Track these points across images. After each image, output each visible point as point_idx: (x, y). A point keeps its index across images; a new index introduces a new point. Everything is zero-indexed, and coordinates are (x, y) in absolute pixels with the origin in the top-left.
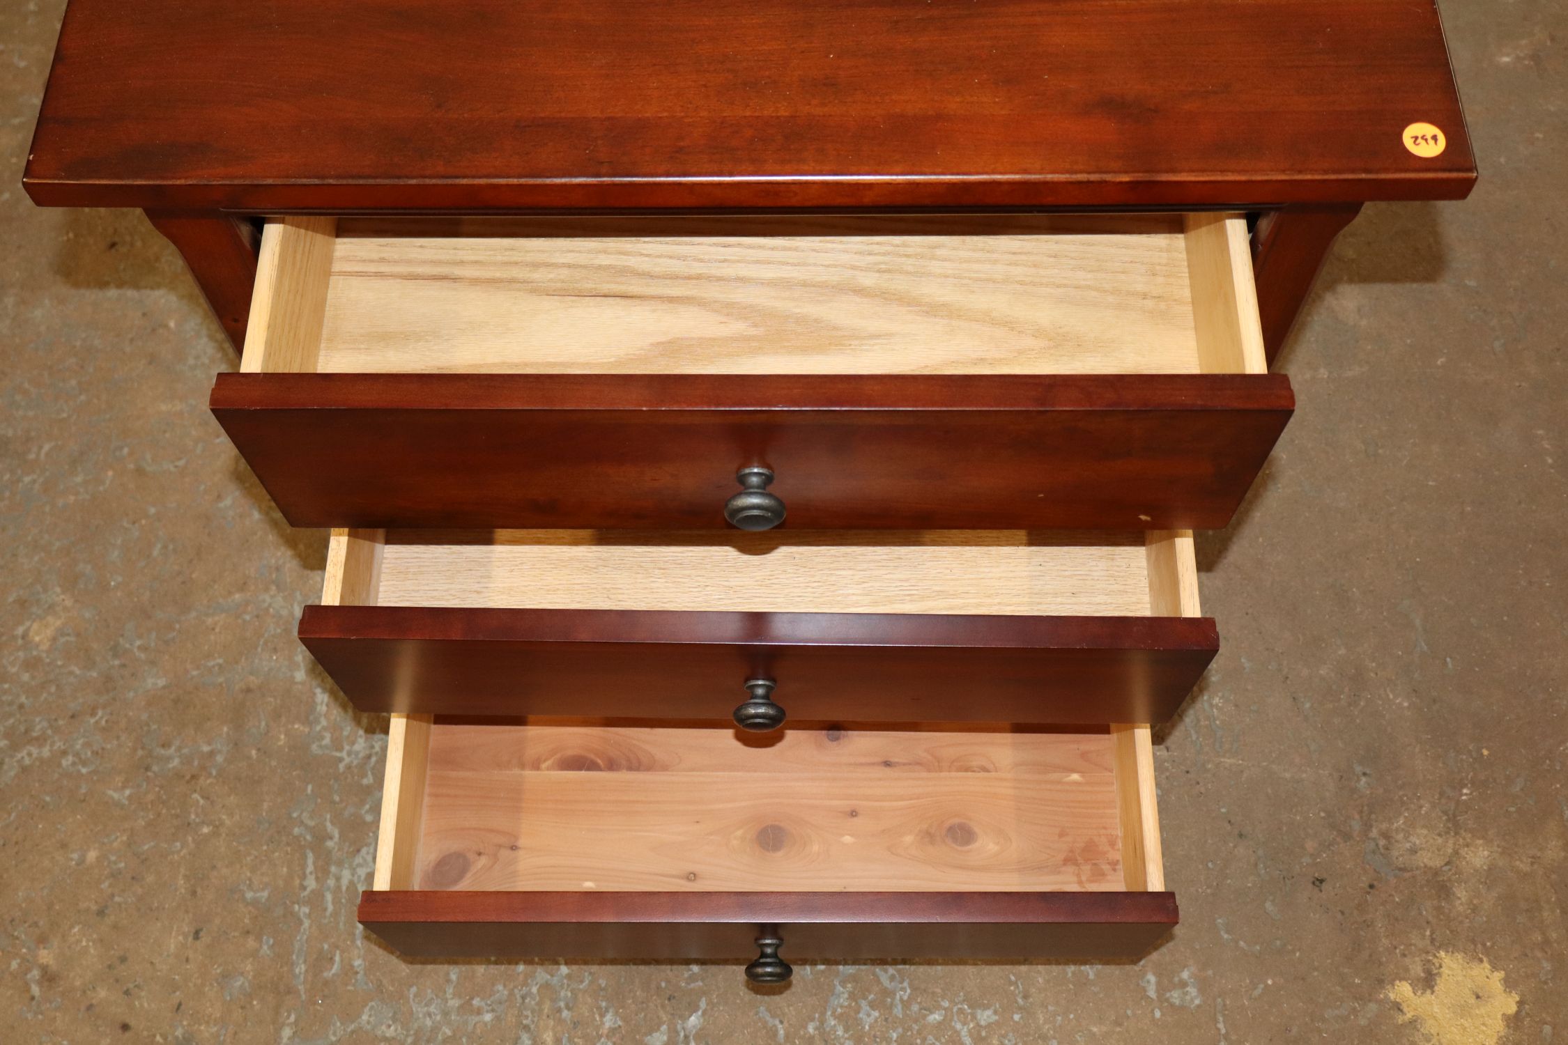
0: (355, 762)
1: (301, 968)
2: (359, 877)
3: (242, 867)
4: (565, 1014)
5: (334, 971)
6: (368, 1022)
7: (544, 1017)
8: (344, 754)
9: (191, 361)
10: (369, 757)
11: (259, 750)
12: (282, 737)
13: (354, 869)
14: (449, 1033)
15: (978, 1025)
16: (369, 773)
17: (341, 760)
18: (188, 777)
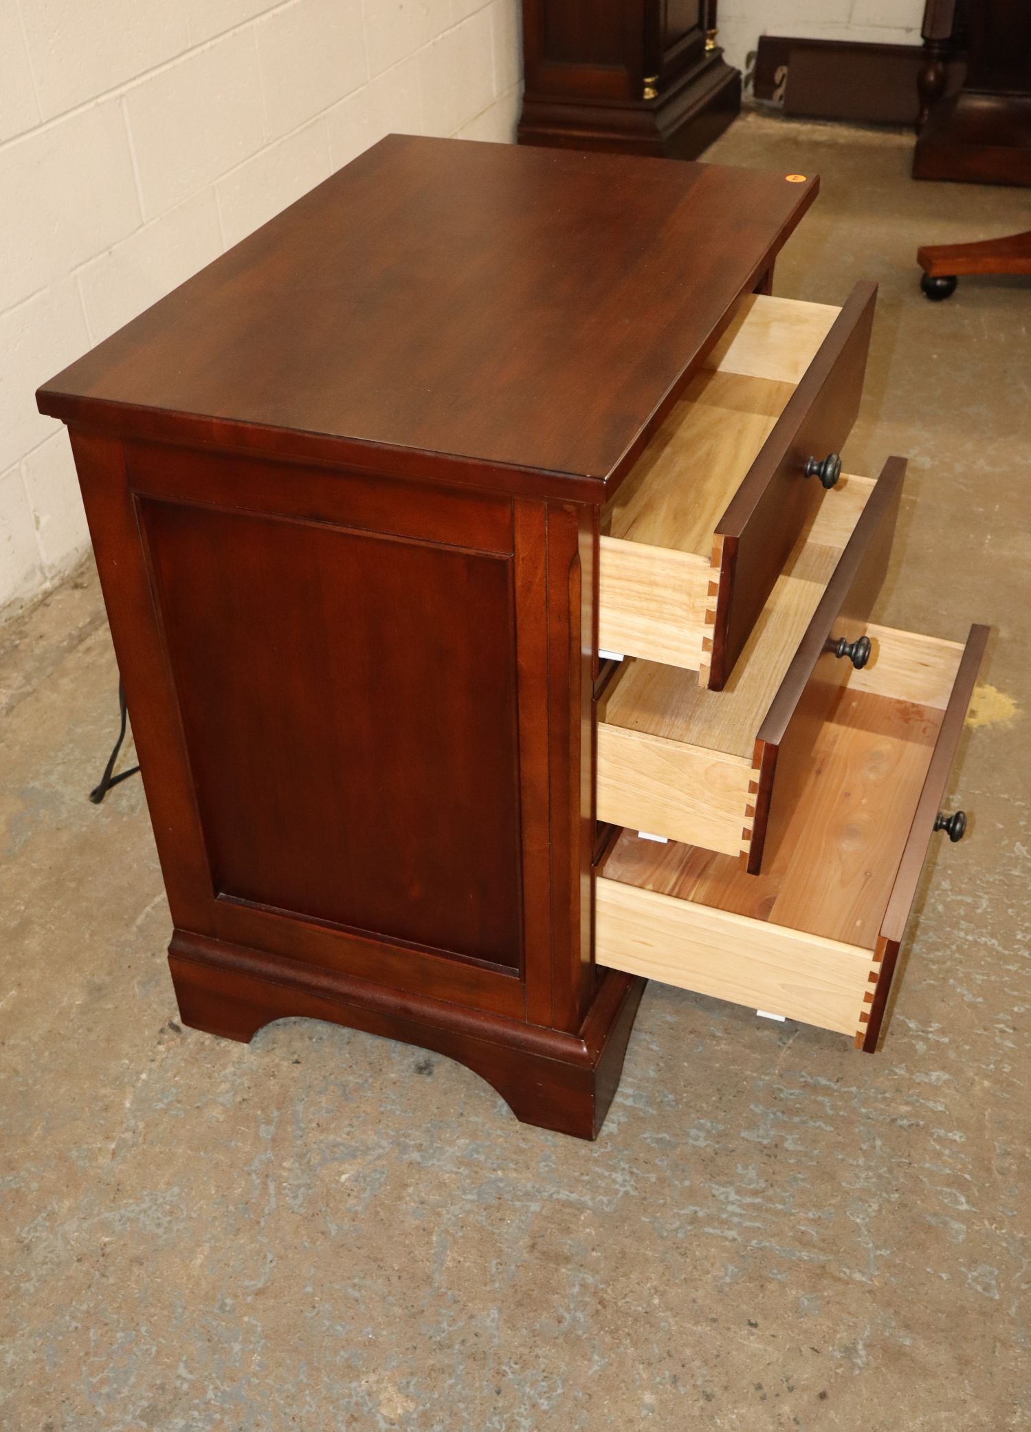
0: (632, 1183)
1: (804, 1255)
2: (736, 1200)
3: (701, 1280)
4: (887, 1095)
5: (814, 1233)
6: (863, 1219)
7: (887, 1108)
8: (623, 1189)
9: (160, 1231)
10: (632, 1173)
11: (593, 1250)
12: (588, 1230)
13: (728, 1202)
14: (885, 1169)
15: (951, 890)
16: (646, 1175)
17: (626, 1193)
18: (600, 1307)
